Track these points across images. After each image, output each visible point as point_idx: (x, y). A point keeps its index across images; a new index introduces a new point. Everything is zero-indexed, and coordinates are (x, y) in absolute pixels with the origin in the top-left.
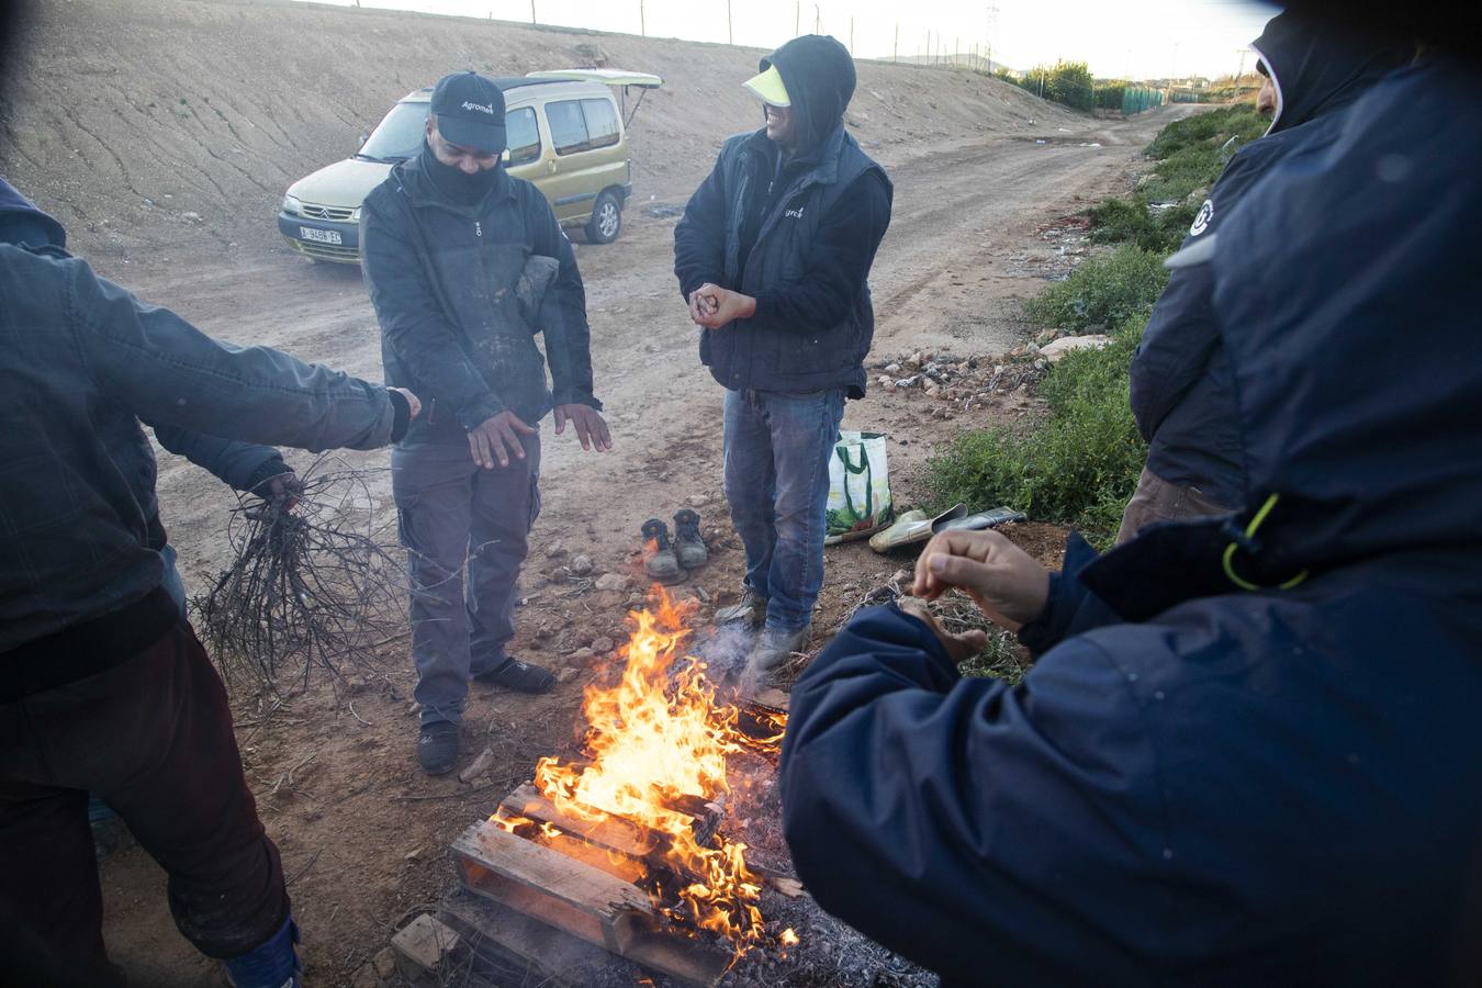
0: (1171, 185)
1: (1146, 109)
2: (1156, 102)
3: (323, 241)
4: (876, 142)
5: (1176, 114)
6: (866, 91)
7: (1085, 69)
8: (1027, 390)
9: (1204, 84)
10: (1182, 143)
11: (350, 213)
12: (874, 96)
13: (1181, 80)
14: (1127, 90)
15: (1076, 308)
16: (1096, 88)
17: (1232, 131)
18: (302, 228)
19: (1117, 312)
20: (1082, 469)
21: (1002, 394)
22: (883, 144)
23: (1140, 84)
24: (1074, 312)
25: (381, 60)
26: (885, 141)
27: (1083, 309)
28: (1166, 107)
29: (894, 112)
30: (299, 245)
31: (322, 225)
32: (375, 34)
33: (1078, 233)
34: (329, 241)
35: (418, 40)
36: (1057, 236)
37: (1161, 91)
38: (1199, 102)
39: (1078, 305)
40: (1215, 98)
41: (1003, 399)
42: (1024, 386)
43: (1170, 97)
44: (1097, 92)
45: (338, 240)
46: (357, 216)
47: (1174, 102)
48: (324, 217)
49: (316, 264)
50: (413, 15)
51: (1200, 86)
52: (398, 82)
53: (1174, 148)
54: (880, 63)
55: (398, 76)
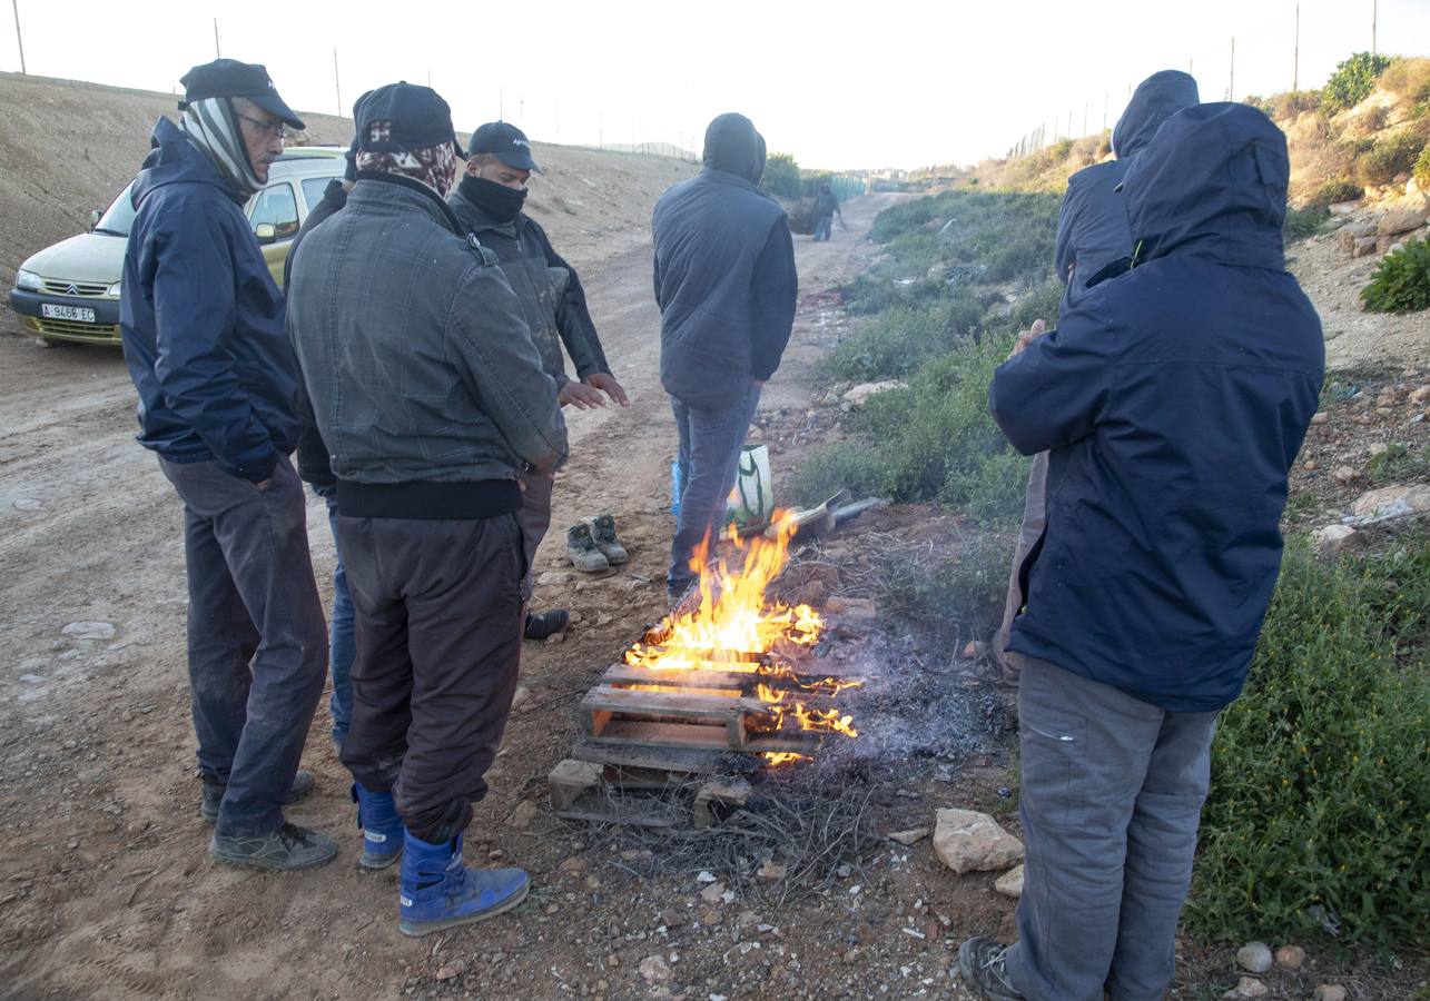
0: (904, 264)
1: (851, 198)
2: (859, 191)
3: (72, 318)
4: (596, 230)
5: (881, 203)
6: (576, 179)
7: (791, 159)
8: (842, 428)
9: (901, 175)
10: (902, 228)
11: (105, 289)
12: (585, 183)
13: (879, 171)
14: (834, 179)
15: (865, 362)
16: (803, 177)
17: (948, 216)
18: (44, 306)
19: (903, 362)
20: (931, 460)
21: (821, 432)
22: (603, 232)
23: (840, 174)
24: (863, 365)
25: (62, 133)
26: (606, 229)
27: (872, 362)
28: (869, 196)
29: (608, 199)
30: (38, 325)
31: (71, 301)
32: (50, 104)
33: (833, 308)
34: (79, 318)
35: (100, 113)
36: (810, 312)
37: (865, 181)
38: (900, 191)
39: (867, 359)
40: (914, 188)
41: (822, 436)
42: (838, 425)
43: (872, 186)
44: (805, 182)
45: (90, 316)
46: (115, 292)
47: (877, 191)
48: (72, 293)
49: (49, 347)
50: (88, 86)
51: (897, 176)
52: (87, 158)
53: (896, 232)
54: (586, 149)
55: (86, 151)
